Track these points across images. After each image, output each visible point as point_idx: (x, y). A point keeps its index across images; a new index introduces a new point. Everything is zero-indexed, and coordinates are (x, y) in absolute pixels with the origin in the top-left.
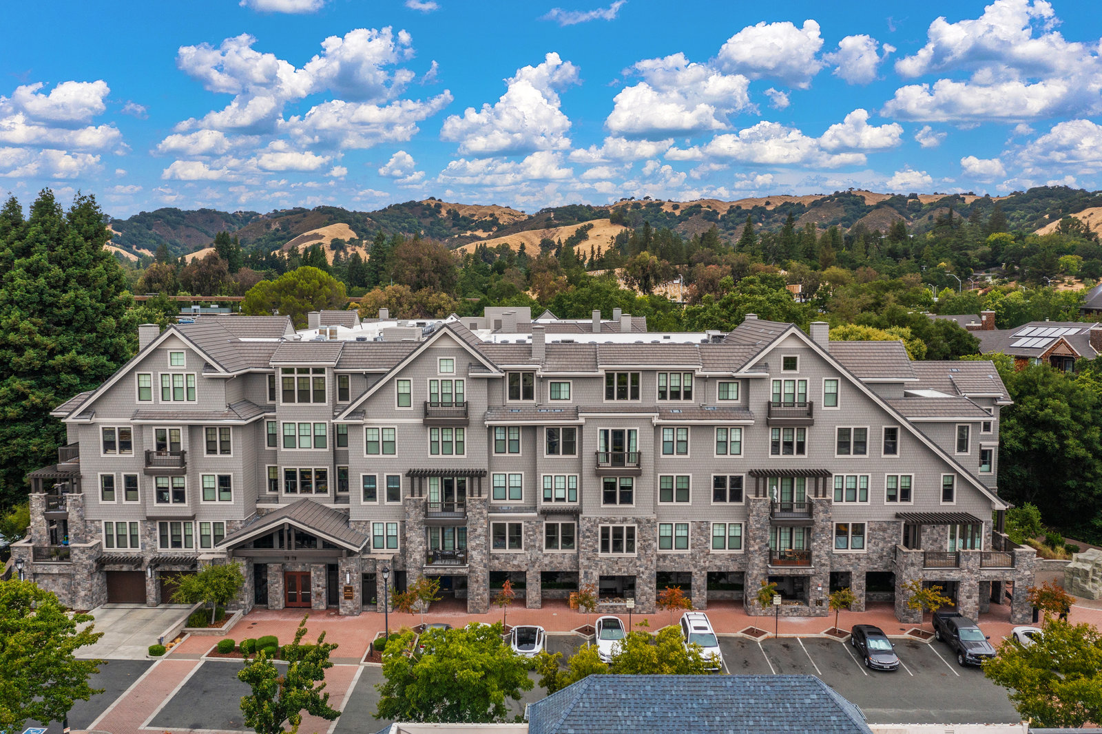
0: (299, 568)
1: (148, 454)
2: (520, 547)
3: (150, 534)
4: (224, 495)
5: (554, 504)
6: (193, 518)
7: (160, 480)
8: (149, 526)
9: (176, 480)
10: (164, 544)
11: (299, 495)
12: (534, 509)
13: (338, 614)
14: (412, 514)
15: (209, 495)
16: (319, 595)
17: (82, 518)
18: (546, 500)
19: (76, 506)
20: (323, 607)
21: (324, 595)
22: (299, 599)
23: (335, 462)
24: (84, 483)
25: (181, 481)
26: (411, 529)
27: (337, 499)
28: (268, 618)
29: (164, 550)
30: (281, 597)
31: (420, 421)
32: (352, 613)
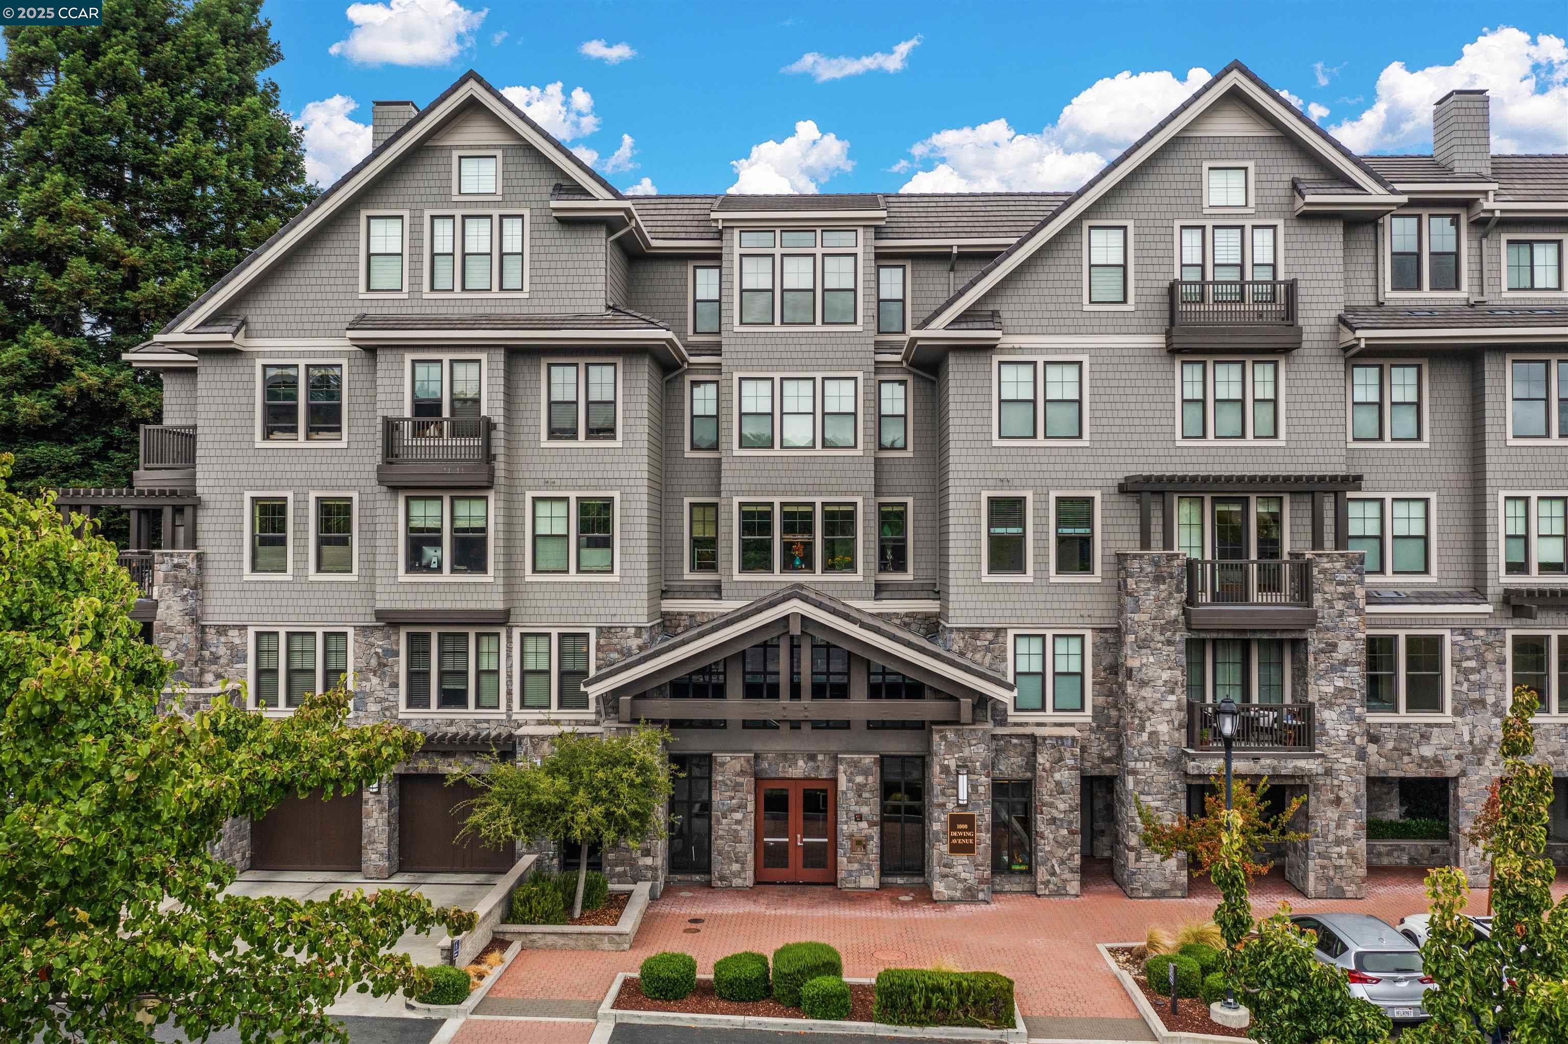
0: (800, 769)
1: (391, 427)
2: (1436, 705)
3: (382, 667)
4: (594, 556)
5: (1534, 579)
6: (503, 619)
7: (418, 509)
8: (380, 642)
9: (462, 509)
10: (417, 698)
11: (778, 578)
12: (1478, 593)
13: (925, 895)
15: (550, 554)
16: (860, 843)
17: (195, 618)
18: (1513, 568)
19: (178, 583)
20: (870, 881)
21: (874, 846)
22: (796, 859)
24: (205, 521)
25: (477, 509)
27: (880, 590)
28: (726, 908)
29: (416, 715)
30: (746, 848)
31: (1158, 341)
32: (970, 896)
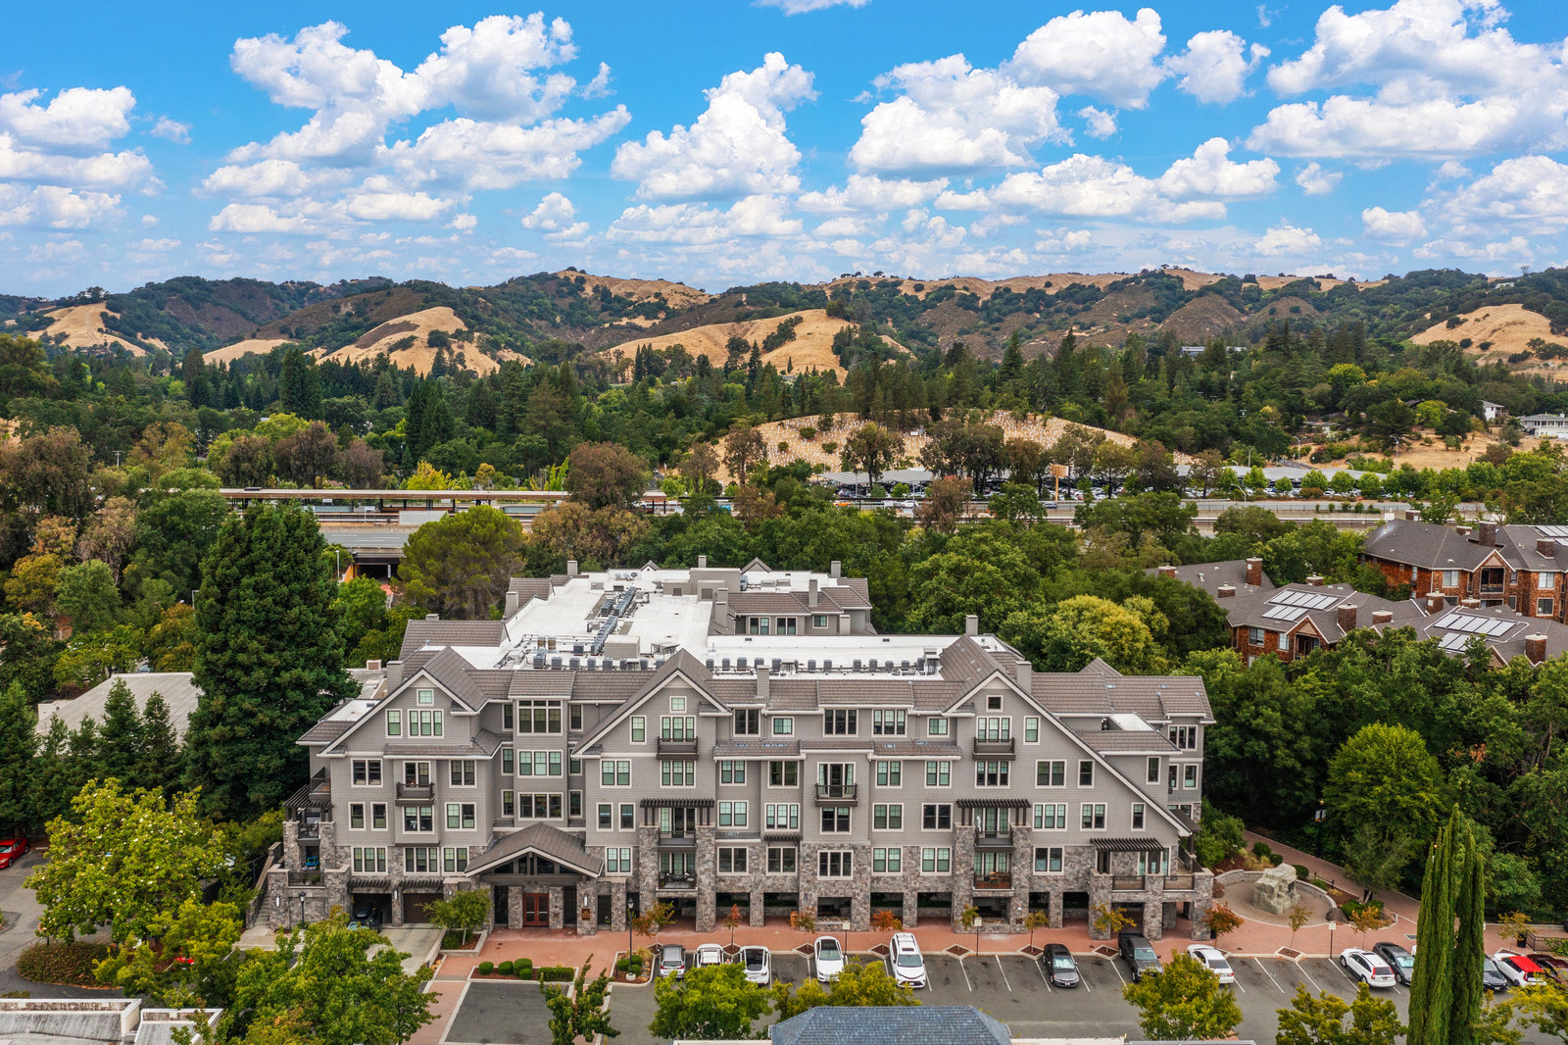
0: (537, 890)
1: (399, 786)
2: (743, 869)
3: (397, 859)
4: (468, 822)
5: (776, 831)
6: (438, 845)
7: (408, 810)
8: (396, 851)
9: (423, 810)
10: (409, 868)
11: (534, 820)
12: (758, 835)
13: (575, 933)
14: (646, 841)
15: (453, 822)
16: (556, 915)
17: (333, 845)
18: (769, 826)
19: (327, 834)
20: (560, 926)
21: (561, 916)
22: (537, 919)
23: (569, 788)
24: (335, 812)
25: (428, 810)
26: (644, 855)
27: (570, 823)
28: (511, 938)
29: (409, 874)
30: (520, 917)
31: (654, 755)
32: (589, 933)
